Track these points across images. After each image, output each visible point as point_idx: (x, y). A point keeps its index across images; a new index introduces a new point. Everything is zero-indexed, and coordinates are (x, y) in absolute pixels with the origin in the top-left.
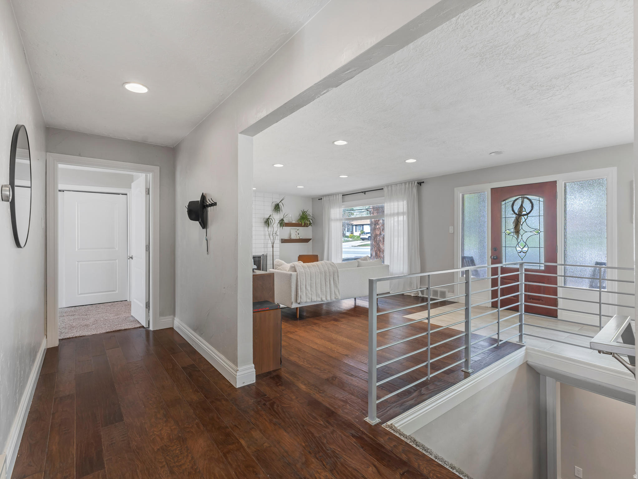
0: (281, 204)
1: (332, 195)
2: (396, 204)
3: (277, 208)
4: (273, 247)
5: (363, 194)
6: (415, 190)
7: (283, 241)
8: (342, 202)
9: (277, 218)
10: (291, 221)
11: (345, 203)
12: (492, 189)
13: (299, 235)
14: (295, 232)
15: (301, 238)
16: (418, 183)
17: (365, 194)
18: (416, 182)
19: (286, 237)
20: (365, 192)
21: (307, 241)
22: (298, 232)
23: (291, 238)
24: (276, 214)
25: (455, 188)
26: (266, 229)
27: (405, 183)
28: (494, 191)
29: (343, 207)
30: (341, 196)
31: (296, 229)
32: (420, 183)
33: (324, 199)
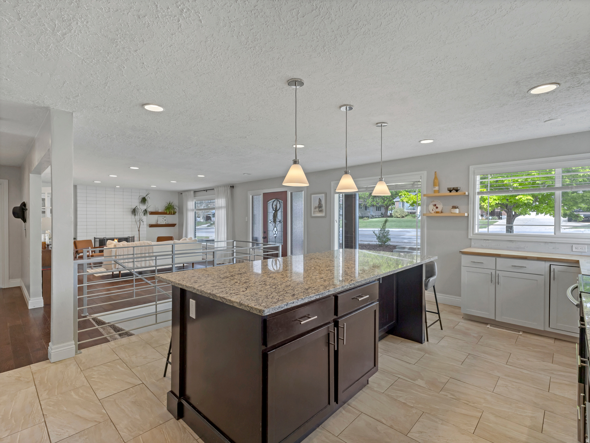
0: (146, 197)
1: (188, 191)
2: (220, 200)
3: (144, 200)
4: (139, 231)
5: (205, 192)
6: (229, 191)
7: (151, 226)
8: (194, 197)
9: (143, 207)
10: (157, 210)
11: (196, 198)
12: (263, 193)
13: (165, 221)
14: (161, 219)
15: (167, 223)
16: (231, 187)
17: (207, 191)
18: (229, 186)
19: (154, 223)
20: (207, 190)
21: (173, 225)
22: (165, 218)
23: (158, 224)
24: (142, 205)
25: (248, 192)
26: (133, 217)
27: (224, 186)
28: (265, 195)
29: (194, 200)
30: (192, 193)
31: (163, 216)
32: (232, 187)
33: (184, 194)
